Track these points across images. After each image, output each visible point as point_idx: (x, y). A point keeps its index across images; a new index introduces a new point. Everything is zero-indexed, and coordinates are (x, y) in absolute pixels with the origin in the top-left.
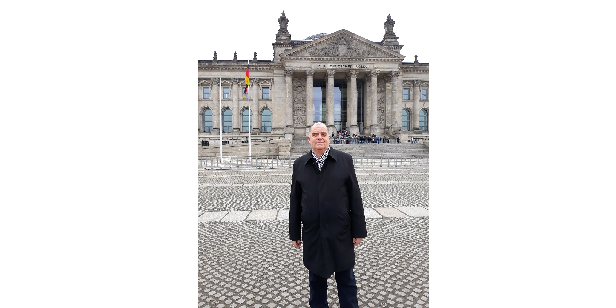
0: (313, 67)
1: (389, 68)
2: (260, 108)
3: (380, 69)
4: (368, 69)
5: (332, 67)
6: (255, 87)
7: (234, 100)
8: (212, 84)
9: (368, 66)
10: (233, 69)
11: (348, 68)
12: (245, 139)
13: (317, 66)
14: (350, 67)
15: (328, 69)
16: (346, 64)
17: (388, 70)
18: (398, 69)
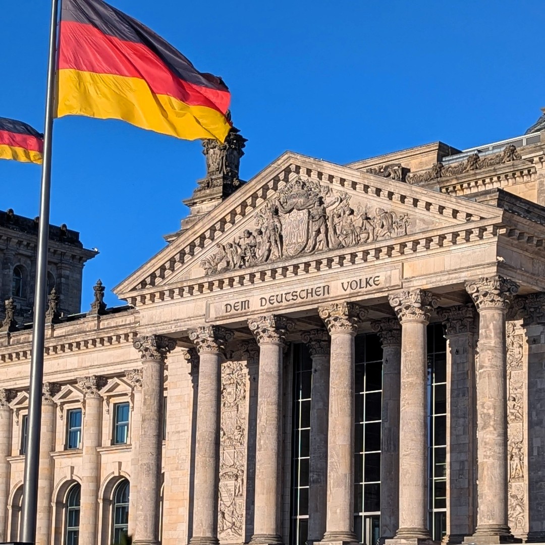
0: (213, 315)
1: (455, 271)
3: (424, 282)
4: (381, 290)
5: (268, 305)
9: (382, 279)
11: (316, 297)
13: (224, 308)
14: (322, 292)
15: (253, 312)
16: (309, 286)
17: (455, 279)
18: (495, 269)
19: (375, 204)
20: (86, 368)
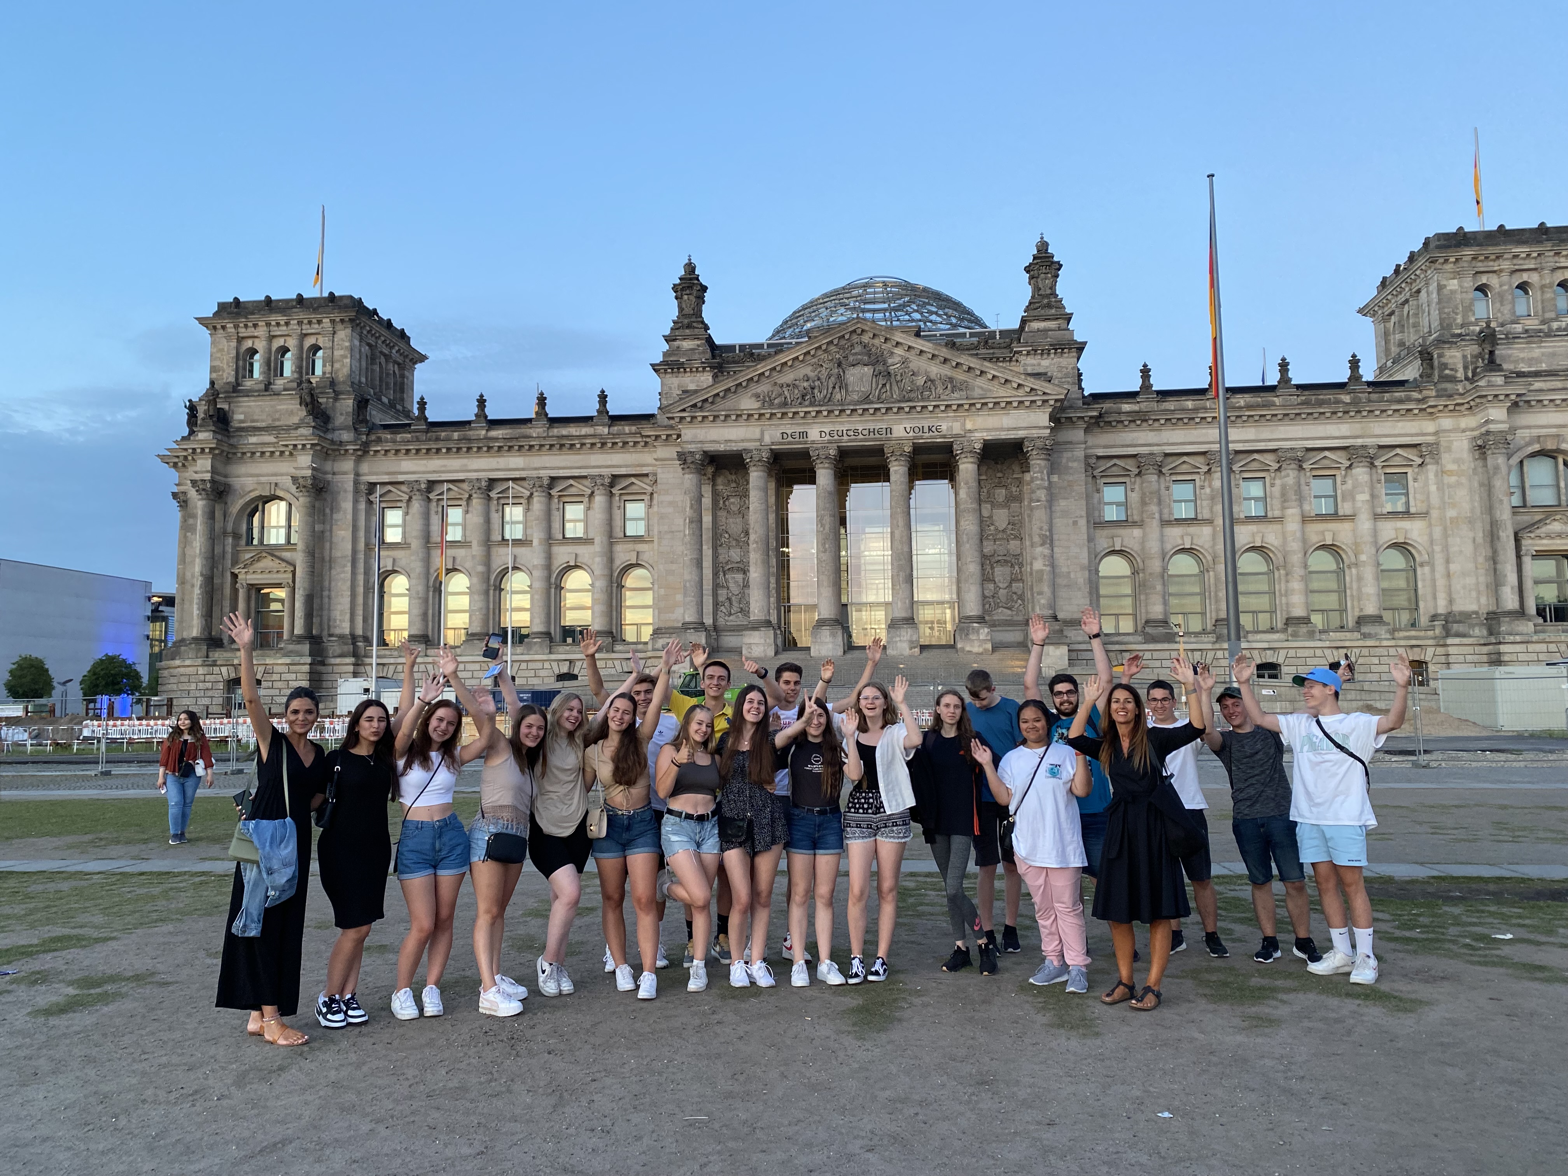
0: (767, 439)
1: (1015, 429)
2: (615, 567)
3: (985, 434)
4: (944, 437)
5: (828, 437)
6: (600, 500)
7: (536, 542)
8: (470, 496)
9: (944, 427)
10: (531, 447)
11: (877, 436)
12: (564, 669)
13: (779, 435)
14: (883, 432)
15: (813, 442)
16: (869, 426)
17: (1012, 435)
18: (1048, 431)
19: (935, 370)
20: (536, 469)
